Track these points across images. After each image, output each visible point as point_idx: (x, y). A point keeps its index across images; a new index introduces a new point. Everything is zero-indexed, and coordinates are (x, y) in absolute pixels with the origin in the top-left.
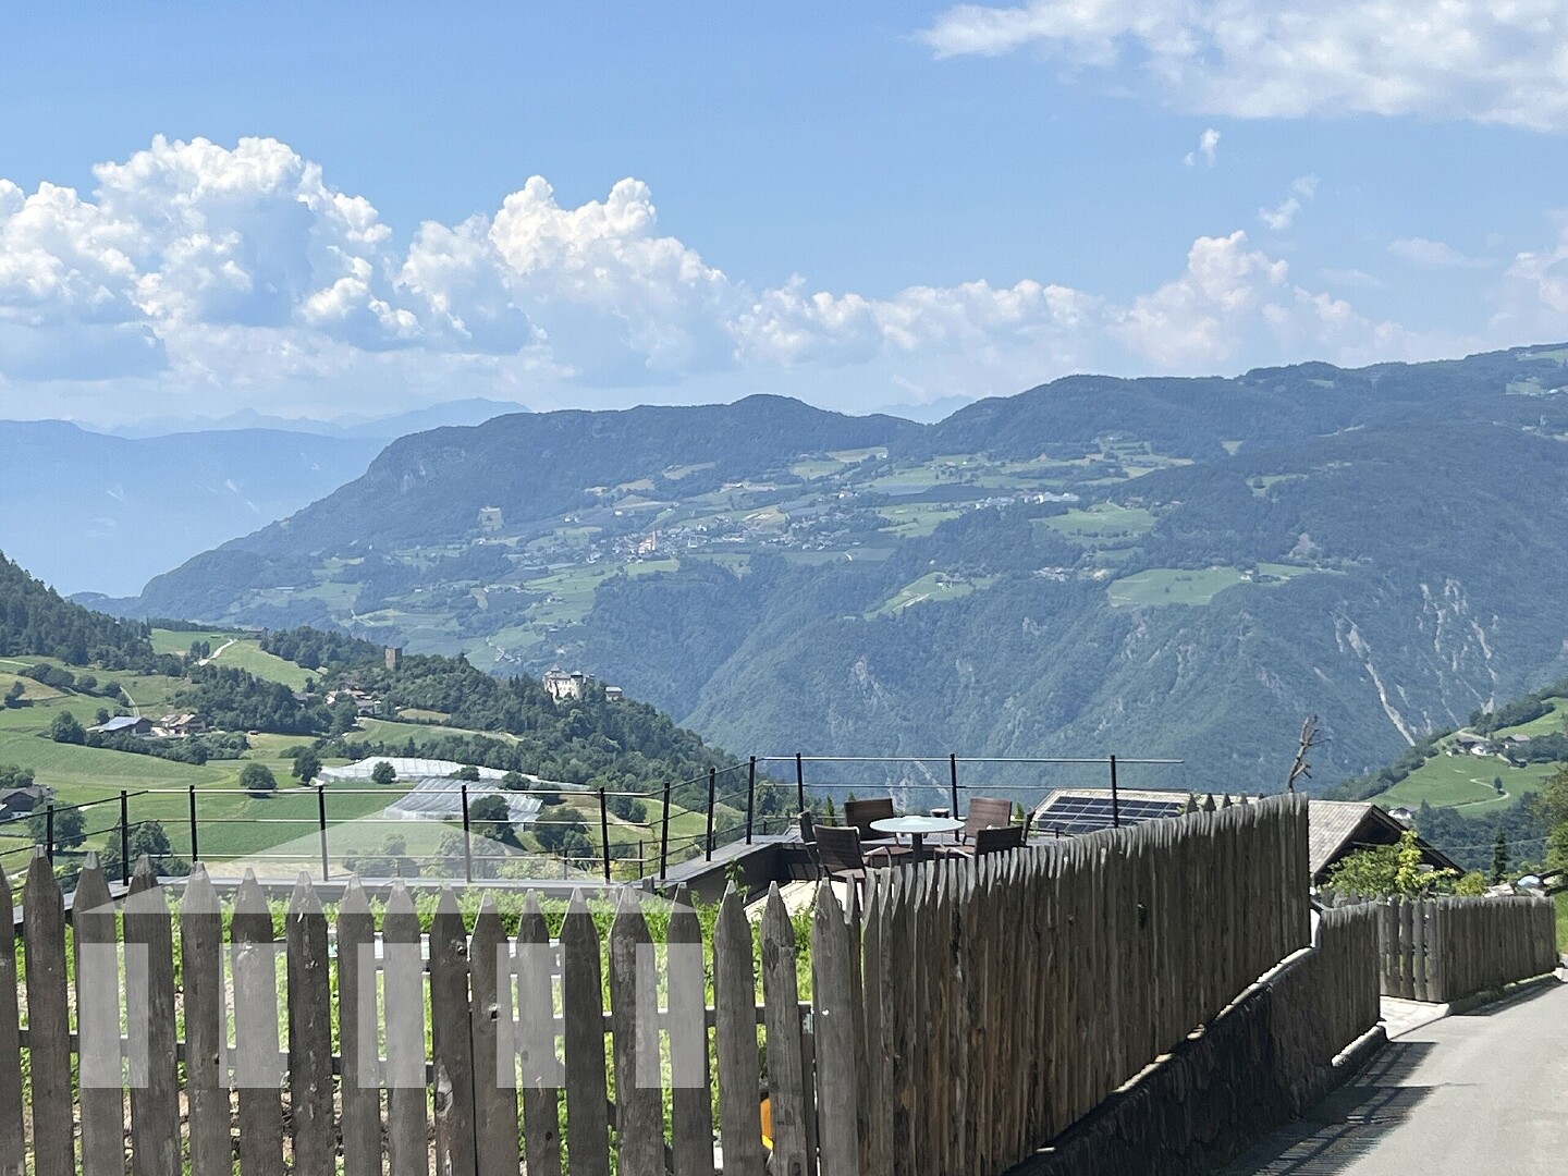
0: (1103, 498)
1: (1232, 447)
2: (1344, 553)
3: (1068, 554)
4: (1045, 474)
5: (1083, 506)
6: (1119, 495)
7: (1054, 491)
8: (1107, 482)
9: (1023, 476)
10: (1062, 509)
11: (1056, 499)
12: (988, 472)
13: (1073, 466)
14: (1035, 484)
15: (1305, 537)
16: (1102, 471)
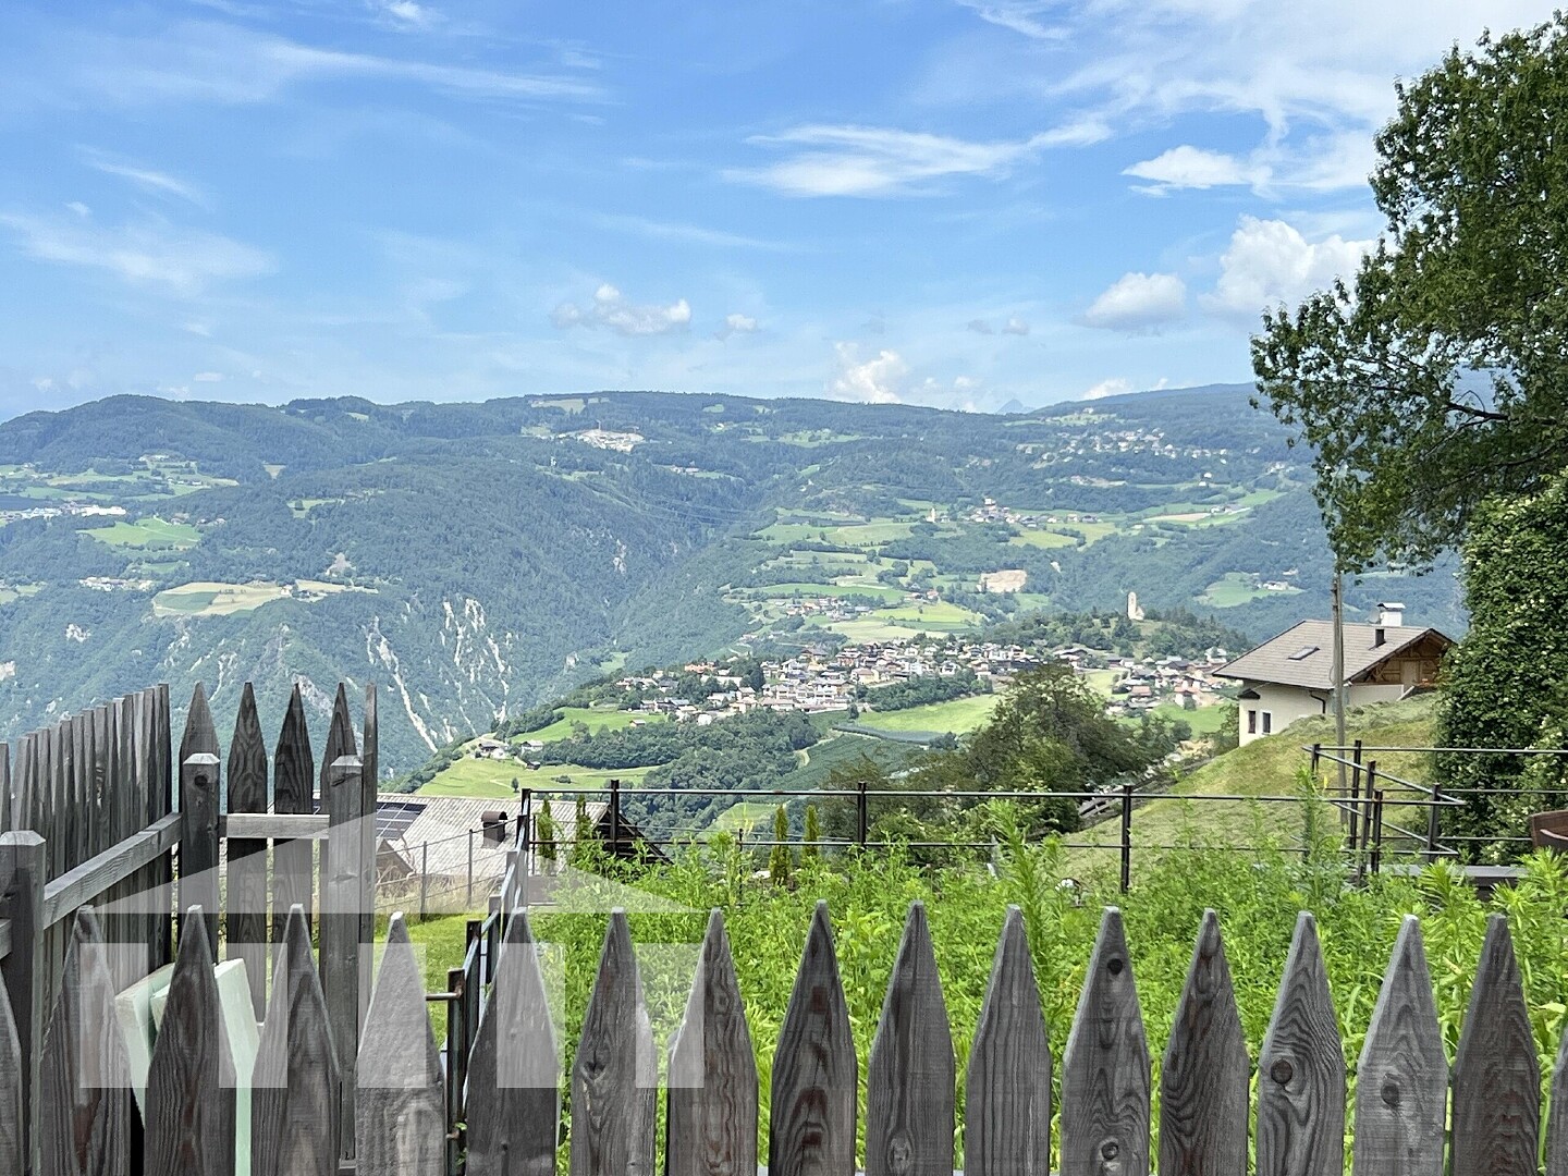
0: (150, 513)
1: (274, 471)
2: (375, 572)
3: (113, 565)
4: (94, 487)
5: (129, 520)
6: (165, 510)
7: (102, 505)
8: (155, 498)
9: (70, 488)
10: (109, 522)
11: (103, 512)
12: (36, 484)
13: (120, 482)
14: (83, 496)
15: (341, 556)
16: (148, 488)
